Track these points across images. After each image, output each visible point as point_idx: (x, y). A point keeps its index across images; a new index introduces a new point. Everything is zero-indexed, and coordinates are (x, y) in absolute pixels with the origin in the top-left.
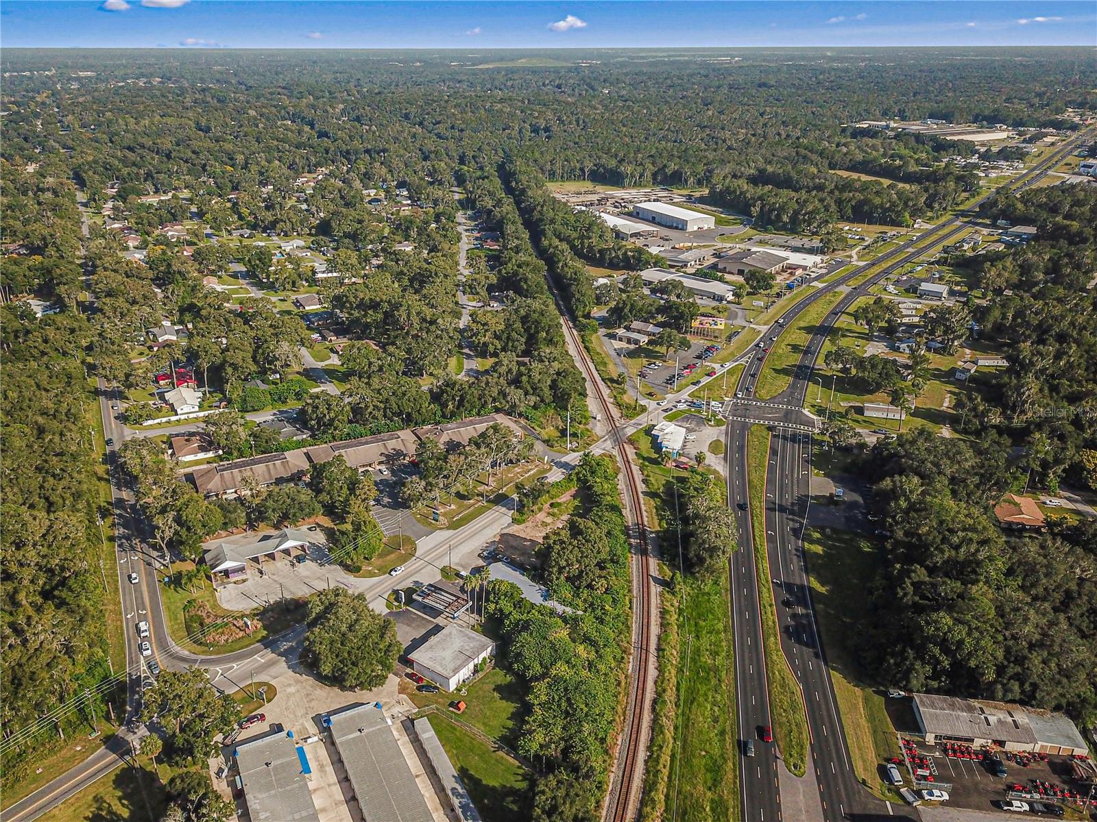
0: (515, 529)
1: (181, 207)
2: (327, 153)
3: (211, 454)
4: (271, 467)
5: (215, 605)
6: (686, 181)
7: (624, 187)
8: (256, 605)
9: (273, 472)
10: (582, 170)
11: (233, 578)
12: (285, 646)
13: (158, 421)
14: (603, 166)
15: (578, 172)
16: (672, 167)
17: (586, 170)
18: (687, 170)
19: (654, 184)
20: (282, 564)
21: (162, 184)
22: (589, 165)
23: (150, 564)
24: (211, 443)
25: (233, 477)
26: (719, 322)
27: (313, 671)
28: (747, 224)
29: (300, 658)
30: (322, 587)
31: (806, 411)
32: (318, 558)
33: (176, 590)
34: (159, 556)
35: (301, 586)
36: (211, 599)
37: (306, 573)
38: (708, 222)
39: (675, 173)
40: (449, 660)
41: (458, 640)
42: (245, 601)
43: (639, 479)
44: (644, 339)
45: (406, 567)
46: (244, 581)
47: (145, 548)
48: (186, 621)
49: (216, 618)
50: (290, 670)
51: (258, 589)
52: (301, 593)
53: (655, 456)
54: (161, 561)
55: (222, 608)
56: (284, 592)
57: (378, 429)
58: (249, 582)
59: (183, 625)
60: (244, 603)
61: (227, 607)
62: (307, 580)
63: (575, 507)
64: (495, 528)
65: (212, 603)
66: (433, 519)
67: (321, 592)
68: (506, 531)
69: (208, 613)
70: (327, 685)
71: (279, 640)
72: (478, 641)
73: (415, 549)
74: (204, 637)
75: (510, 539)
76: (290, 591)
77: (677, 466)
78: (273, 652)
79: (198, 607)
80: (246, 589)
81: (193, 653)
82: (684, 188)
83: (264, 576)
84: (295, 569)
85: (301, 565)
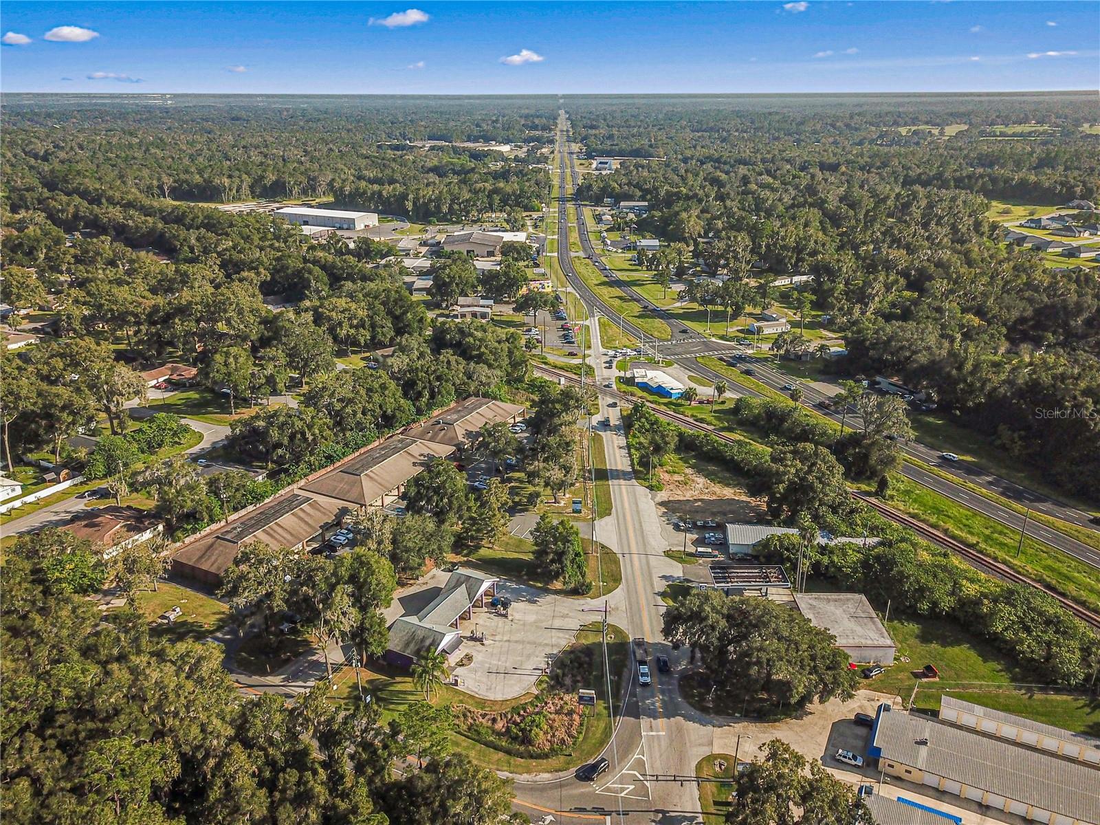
0: (662, 496)
3: (148, 535)
4: (302, 514)
5: (481, 702)
6: (291, 192)
8: (533, 679)
10: (160, 187)
11: (453, 660)
12: (656, 703)
14: (186, 181)
15: (156, 191)
16: (271, 177)
17: (166, 188)
18: (289, 180)
19: (253, 198)
20: (482, 621)
22: (168, 181)
24: (135, 519)
26: (546, 285)
27: (732, 715)
28: (404, 221)
29: (695, 708)
30: (575, 624)
31: (713, 339)
32: (518, 595)
33: (389, 710)
34: (284, 680)
35: (548, 633)
36: (461, 698)
37: (531, 618)
38: (372, 219)
39: (276, 183)
40: (859, 629)
41: (831, 608)
42: (512, 680)
43: (691, 420)
44: (488, 310)
45: (629, 567)
46: (469, 658)
47: (243, 679)
48: (473, 739)
49: (506, 717)
50: (710, 728)
51: (503, 659)
52: (563, 642)
53: (666, 400)
54: (300, 683)
55: (494, 702)
56: (540, 648)
57: (356, 444)
58: (478, 657)
59: (479, 746)
60: (513, 682)
61: (499, 697)
62: (545, 625)
63: (680, 459)
64: (645, 500)
65: (471, 701)
66: (574, 512)
67: (584, 629)
68: (658, 499)
69: (484, 716)
70: (775, 721)
71: (637, 702)
72: (848, 600)
73: (603, 547)
74: (533, 746)
75: (677, 505)
76: (547, 645)
77: (701, 402)
78: (655, 718)
79: (461, 715)
80: (487, 665)
81: (556, 771)
82: (290, 199)
83: (485, 642)
84: (510, 618)
85: (509, 610)
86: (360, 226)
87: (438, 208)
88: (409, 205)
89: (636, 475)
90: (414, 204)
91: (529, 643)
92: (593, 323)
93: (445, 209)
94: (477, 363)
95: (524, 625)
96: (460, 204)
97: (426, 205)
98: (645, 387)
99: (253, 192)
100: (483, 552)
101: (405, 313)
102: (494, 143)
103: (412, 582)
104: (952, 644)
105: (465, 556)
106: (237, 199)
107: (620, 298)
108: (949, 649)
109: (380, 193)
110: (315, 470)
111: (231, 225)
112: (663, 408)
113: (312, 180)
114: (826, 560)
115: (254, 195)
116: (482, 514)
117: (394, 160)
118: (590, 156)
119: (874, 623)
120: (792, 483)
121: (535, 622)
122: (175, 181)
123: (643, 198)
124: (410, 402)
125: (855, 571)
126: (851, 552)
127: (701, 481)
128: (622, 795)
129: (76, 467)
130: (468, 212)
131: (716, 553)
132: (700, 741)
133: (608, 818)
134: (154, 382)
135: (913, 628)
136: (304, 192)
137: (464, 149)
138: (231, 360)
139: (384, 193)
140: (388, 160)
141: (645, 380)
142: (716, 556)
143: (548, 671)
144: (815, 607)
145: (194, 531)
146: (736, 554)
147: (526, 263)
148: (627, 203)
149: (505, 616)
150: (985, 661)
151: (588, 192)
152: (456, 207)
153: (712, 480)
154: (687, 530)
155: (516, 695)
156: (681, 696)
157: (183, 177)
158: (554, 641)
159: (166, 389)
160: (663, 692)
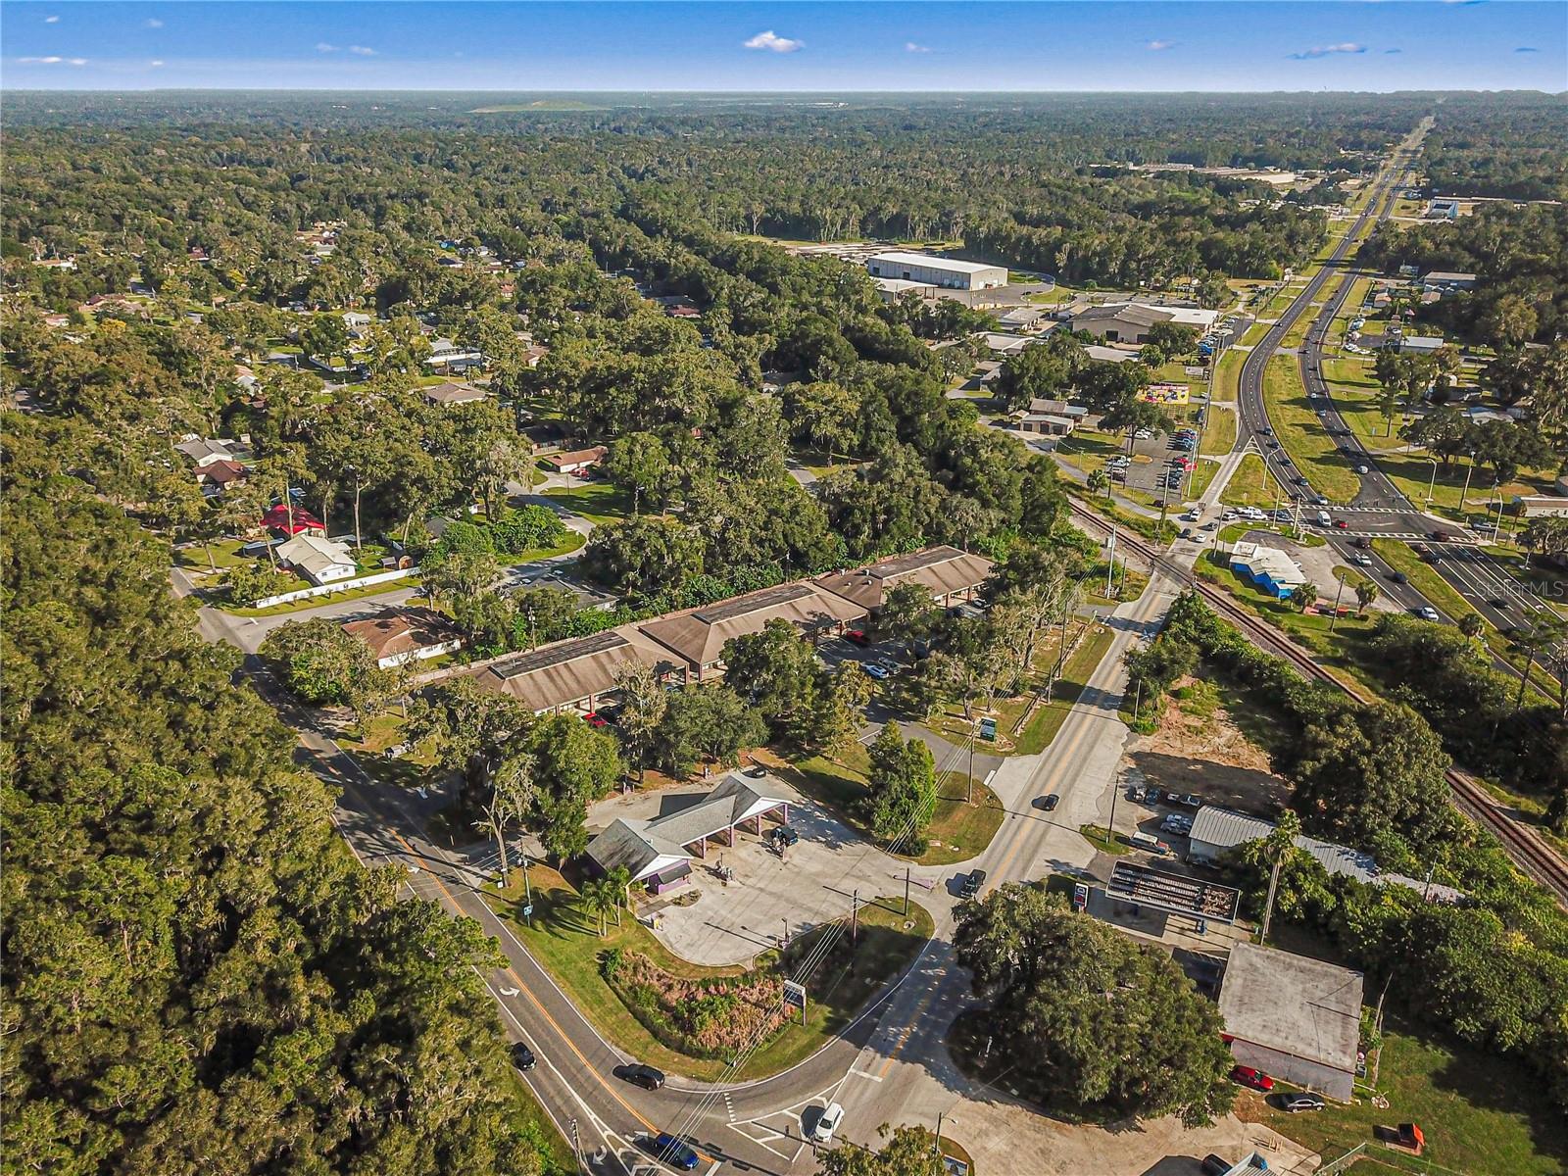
0: (1145, 743)
1: (121, 267)
2: (327, 199)
3: (439, 650)
4: (604, 660)
5: (668, 959)
6: (913, 230)
7: (820, 242)
8: (758, 950)
9: (610, 667)
10: (748, 218)
11: (668, 893)
12: (902, 1035)
13: (289, 597)
14: (781, 211)
15: (742, 222)
16: (891, 209)
17: (755, 219)
18: (914, 214)
19: (862, 237)
20: (746, 853)
21: (58, 243)
22: (759, 210)
23: (455, 881)
24: (434, 628)
25: (536, 683)
26: (1179, 394)
27: (1006, 1090)
28: (1048, 282)
29: (955, 1061)
30: (868, 893)
31: (1428, 514)
32: (816, 832)
33: (552, 933)
34: (464, 860)
35: (822, 894)
36: (648, 945)
37: (814, 867)
38: (998, 276)
39: (895, 218)
40: (1307, 1026)
41: (1285, 979)
42: (728, 942)
43: (1283, 637)
44: (1071, 424)
45: (1009, 834)
46: (694, 897)
47: (422, 845)
48: (624, 1002)
49: (688, 988)
50: (957, 1096)
51: (737, 912)
52: (834, 911)
53: (1265, 599)
54: (477, 870)
55: (685, 964)
56: (796, 912)
57: (745, 583)
58: (706, 899)
59: (626, 1014)
60: (728, 945)
61: (696, 960)
62: (827, 882)
63: (1219, 694)
64: (1110, 743)
65: (656, 953)
66: (983, 736)
67: (879, 903)
68: (1135, 747)
69: (660, 977)
70: (1069, 1121)
71: (876, 1025)
72: (1326, 975)
73: (993, 797)
74: (695, 1037)
75: (1158, 762)
76: (809, 909)
77: (1323, 611)
78: (885, 1054)
79: (630, 967)
80: (710, 913)
81: (698, 1079)
82: (910, 241)
83: (730, 882)
84: (785, 860)
85: (790, 849)
86: (977, 285)
87: (1103, 265)
88: (1061, 259)
89: (1125, 704)
90: (1070, 257)
91: (787, 900)
92: (1229, 464)
93: (1113, 268)
94: (967, 496)
95: (798, 874)
96: (1139, 261)
97: (1086, 259)
98: (1243, 573)
99: (863, 229)
100: (816, 764)
101: (919, 413)
102: (1271, 169)
103: (696, 778)
104: (1492, 1106)
105: (788, 762)
106: (839, 238)
107: (1308, 428)
108: (1484, 1114)
109: (1029, 238)
110: (676, 608)
111: (784, 272)
112: (1249, 610)
113: (947, 215)
114: (1330, 902)
115: (864, 233)
116: (821, 708)
117: (1084, 192)
118: (1426, 194)
119: (1345, 1026)
120: (1332, 760)
121: (817, 874)
122: (767, 211)
123: (1470, 269)
124: (842, 538)
125: (1370, 931)
126: (1389, 901)
127: (1229, 733)
128: (759, 1141)
129: (418, 555)
130: (1149, 275)
131: (1166, 847)
132: (926, 1109)
133: (717, 1164)
134: (570, 468)
135: (1440, 1057)
136: (933, 233)
137: (1209, 178)
138: (638, 448)
139: (1035, 239)
140: (1075, 191)
141: (1248, 561)
142: (1163, 853)
143: (783, 944)
144: (1256, 969)
145: (486, 656)
146: (1196, 856)
147: (1187, 357)
148: (1440, 276)
149: (779, 854)
150: (1539, 1151)
151: (1378, 253)
152: (1133, 265)
153: (1247, 736)
154: (1144, 803)
155: (718, 963)
156: (945, 1038)
157: (781, 204)
158: (824, 907)
159: (584, 478)
160: (922, 1023)
